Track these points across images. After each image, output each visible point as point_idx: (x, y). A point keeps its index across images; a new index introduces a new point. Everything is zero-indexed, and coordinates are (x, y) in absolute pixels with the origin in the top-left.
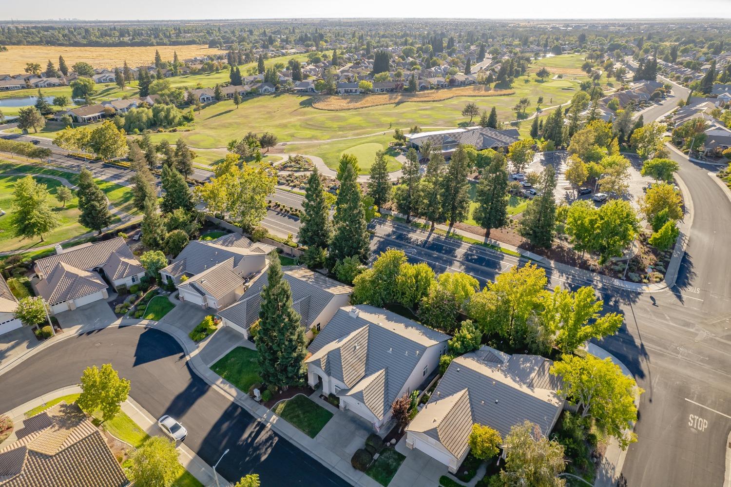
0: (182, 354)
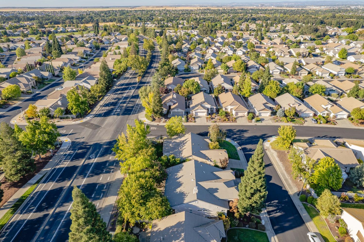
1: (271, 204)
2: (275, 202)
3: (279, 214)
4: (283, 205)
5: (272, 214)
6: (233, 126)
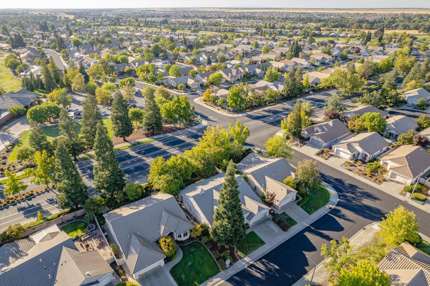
1: (267, 264)
2: (273, 266)
3: (258, 275)
4: (277, 275)
5: (253, 269)
6: (368, 185)
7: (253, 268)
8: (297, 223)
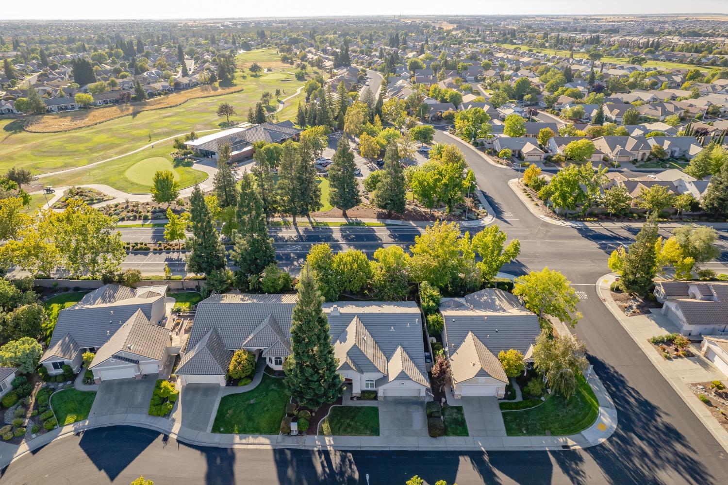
0: (161, 436)
3: (319, 469)
5: (320, 458)
7: (323, 457)
8: (467, 435)
